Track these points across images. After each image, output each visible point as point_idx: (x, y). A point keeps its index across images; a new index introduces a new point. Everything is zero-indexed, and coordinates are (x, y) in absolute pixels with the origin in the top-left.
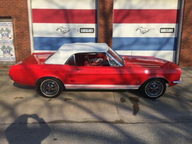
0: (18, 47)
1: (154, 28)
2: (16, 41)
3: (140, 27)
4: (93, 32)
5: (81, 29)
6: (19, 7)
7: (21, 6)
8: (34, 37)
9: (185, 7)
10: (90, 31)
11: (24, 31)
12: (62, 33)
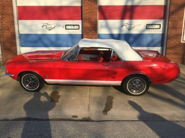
0: (4, 44)
1: (140, 24)
2: (2, 38)
3: (126, 24)
4: (79, 29)
5: (67, 26)
6: (4, 4)
7: (6, 3)
8: (20, 34)
9: (171, 3)
10: (76, 27)
11: (10, 28)
12: (48, 30)
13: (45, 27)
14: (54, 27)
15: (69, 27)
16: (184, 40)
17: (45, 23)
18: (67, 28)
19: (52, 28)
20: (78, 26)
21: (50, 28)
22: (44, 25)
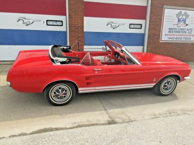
12: (25, 25)
13: (21, 22)
14: (33, 22)
15: (51, 23)
16: (162, 40)
17: (22, 17)
18: (48, 23)
19: (31, 23)
20: (61, 22)
21: (28, 23)
22: (20, 19)
